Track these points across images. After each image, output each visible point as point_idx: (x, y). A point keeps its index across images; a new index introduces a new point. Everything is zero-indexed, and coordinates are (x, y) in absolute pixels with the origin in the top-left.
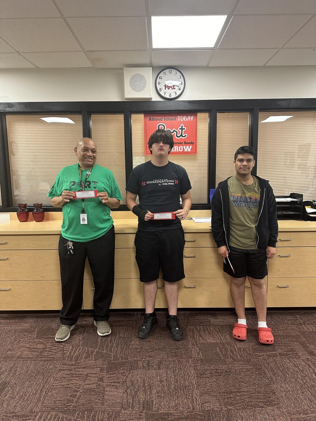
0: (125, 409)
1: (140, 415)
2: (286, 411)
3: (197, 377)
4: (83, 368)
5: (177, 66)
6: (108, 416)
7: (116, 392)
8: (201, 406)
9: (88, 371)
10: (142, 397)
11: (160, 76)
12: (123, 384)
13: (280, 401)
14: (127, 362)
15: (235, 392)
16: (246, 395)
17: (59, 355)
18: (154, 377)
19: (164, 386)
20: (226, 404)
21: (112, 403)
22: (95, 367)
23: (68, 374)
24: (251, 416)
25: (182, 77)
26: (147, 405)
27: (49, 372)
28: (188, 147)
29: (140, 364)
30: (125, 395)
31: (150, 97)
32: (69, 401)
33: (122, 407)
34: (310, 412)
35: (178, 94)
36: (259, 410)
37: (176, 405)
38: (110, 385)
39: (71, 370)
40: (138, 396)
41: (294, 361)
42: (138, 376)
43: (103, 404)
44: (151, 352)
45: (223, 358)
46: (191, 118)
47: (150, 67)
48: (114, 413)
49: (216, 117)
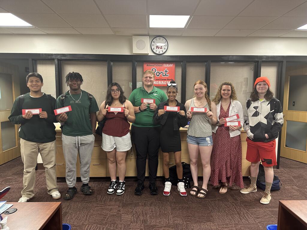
1: (141, 226)
2: (217, 224)
3: (172, 210)
5: (163, 36)
6: (124, 226)
7: (127, 216)
8: (173, 222)
9: (111, 207)
11: (153, 41)
12: (131, 212)
13: (214, 220)
14: (133, 203)
15: (191, 216)
16: (197, 217)
17: (94, 200)
19: (153, 213)
20: (186, 221)
21: (126, 221)
22: (115, 205)
24: (199, 226)
25: (166, 42)
27: (90, 207)
29: (140, 204)
30: (133, 217)
31: (148, 53)
32: (102, 220)
33: (131, 222)
34: (229, 224)
35: (164, 52)
36: (203, 223)
38: (124, 213)
39: (102, 207)
40: (139, 218)
41: (225, 203)
42: (139, 209)
46: (171, 65)
47: (148, 36)
48: (127, 225)
49: (186, 65)
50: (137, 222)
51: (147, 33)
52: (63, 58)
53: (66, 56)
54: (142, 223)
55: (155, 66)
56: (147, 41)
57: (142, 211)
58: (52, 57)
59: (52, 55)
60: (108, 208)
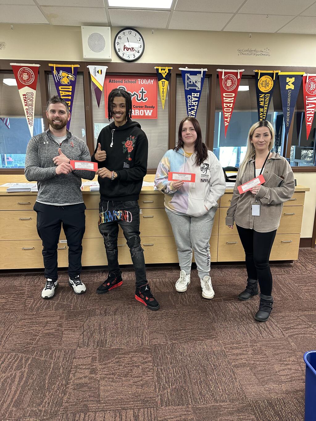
0: (80, 347)
1: (94, 351)
2: (222, 342)
3: (149, 319)
4: (44, 317)
5: (136, 27)
6: (64, 354)
7: (73, 334)
8: (150, 342)
9: (48, 319)
10: (97, 336)
11: (119, 36)
12: (80, 328)
13: (218, 335)
14: (86, 310)
15: (181, 330)
16: (190, 332)
17: (21, 307)
18: (110, 321)
19: (118, 328)
20: (171, 339)
21: (69, 343)
22: (55, 315)
23: (29, 323)
24: (192, 347)
25: (141, 39)
26: (101, 343)
27: (10, 322)
28: (148, 111)
29: (98, 311)
30: (82, 337)
31: (109, 58)
32: (28, 344)
33: (78, 346)
34: (242, 342)
35: (137, 56)
36: (199, 342)
37: (128, 342)
38: (68, 329)
39: (32, 319)
40: (93, 337)
41: (235, 304)
42: (94, 321)
43: (60, 344)
44: (109, 301)
45: (173, 304)
46: (151, 82)
47: (108, 26)
48: (70, 351)
50: (88, 345)
51: (105, 21)
54: (98, 345)
55: (124, 82)
57: (100, 325)
60: (41, 321)
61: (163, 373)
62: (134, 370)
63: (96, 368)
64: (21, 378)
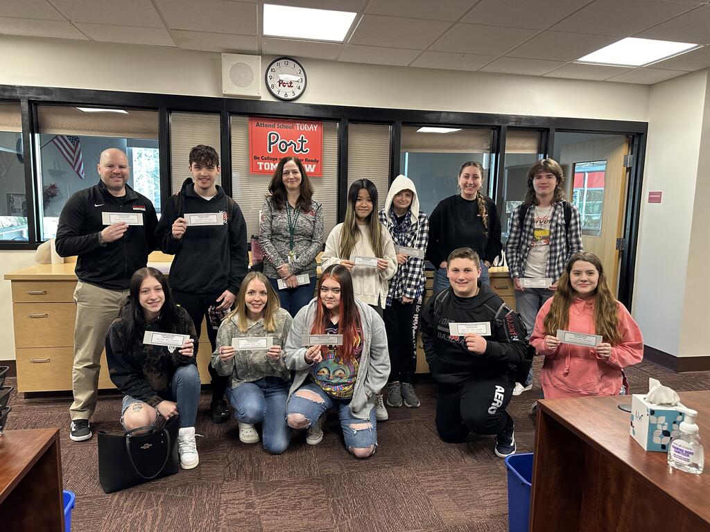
0: (228, 481)
1: (247, 485)
2: (414, 469)
5: (295, 57)
6: (207, 489)
7: (216, 467)
8: (320, 472)
10: (248, 469)
11: (272, 67)
12: (223, 459)
13: (408, 462)
21: (212, 477)
24: (375, 475)
25: (302, 72)
28: (310, 166)
30: (227, 470)
31: (258, 95)
33: (225, 480)
35: (297, 94)
36: (384, 470)
38: (207, 461)
40: (244, 469)
43: (200, 479)
46: (313, 128)
47: (259, 55)
48: (215, 485)
49: (347, 129)
50: (238, 478)
51: (256, 48)
52: (43, 97)
53: (52, 94)
54: (251, 478)
55: (276, 126)
56: (256, 66)
58: (14, 94)
59: (13, 88)
61: (340, 505)
62: (303, 503)
63: (253, 503)
64: (155, 518)
